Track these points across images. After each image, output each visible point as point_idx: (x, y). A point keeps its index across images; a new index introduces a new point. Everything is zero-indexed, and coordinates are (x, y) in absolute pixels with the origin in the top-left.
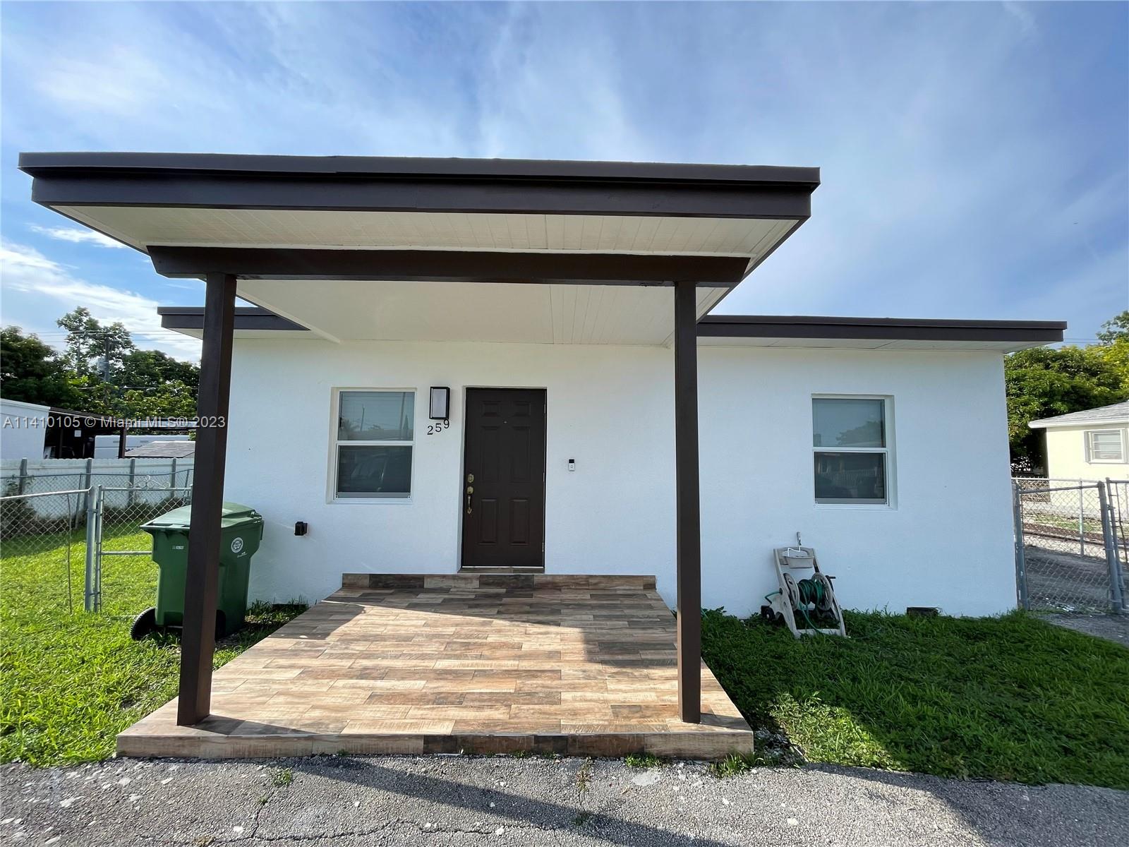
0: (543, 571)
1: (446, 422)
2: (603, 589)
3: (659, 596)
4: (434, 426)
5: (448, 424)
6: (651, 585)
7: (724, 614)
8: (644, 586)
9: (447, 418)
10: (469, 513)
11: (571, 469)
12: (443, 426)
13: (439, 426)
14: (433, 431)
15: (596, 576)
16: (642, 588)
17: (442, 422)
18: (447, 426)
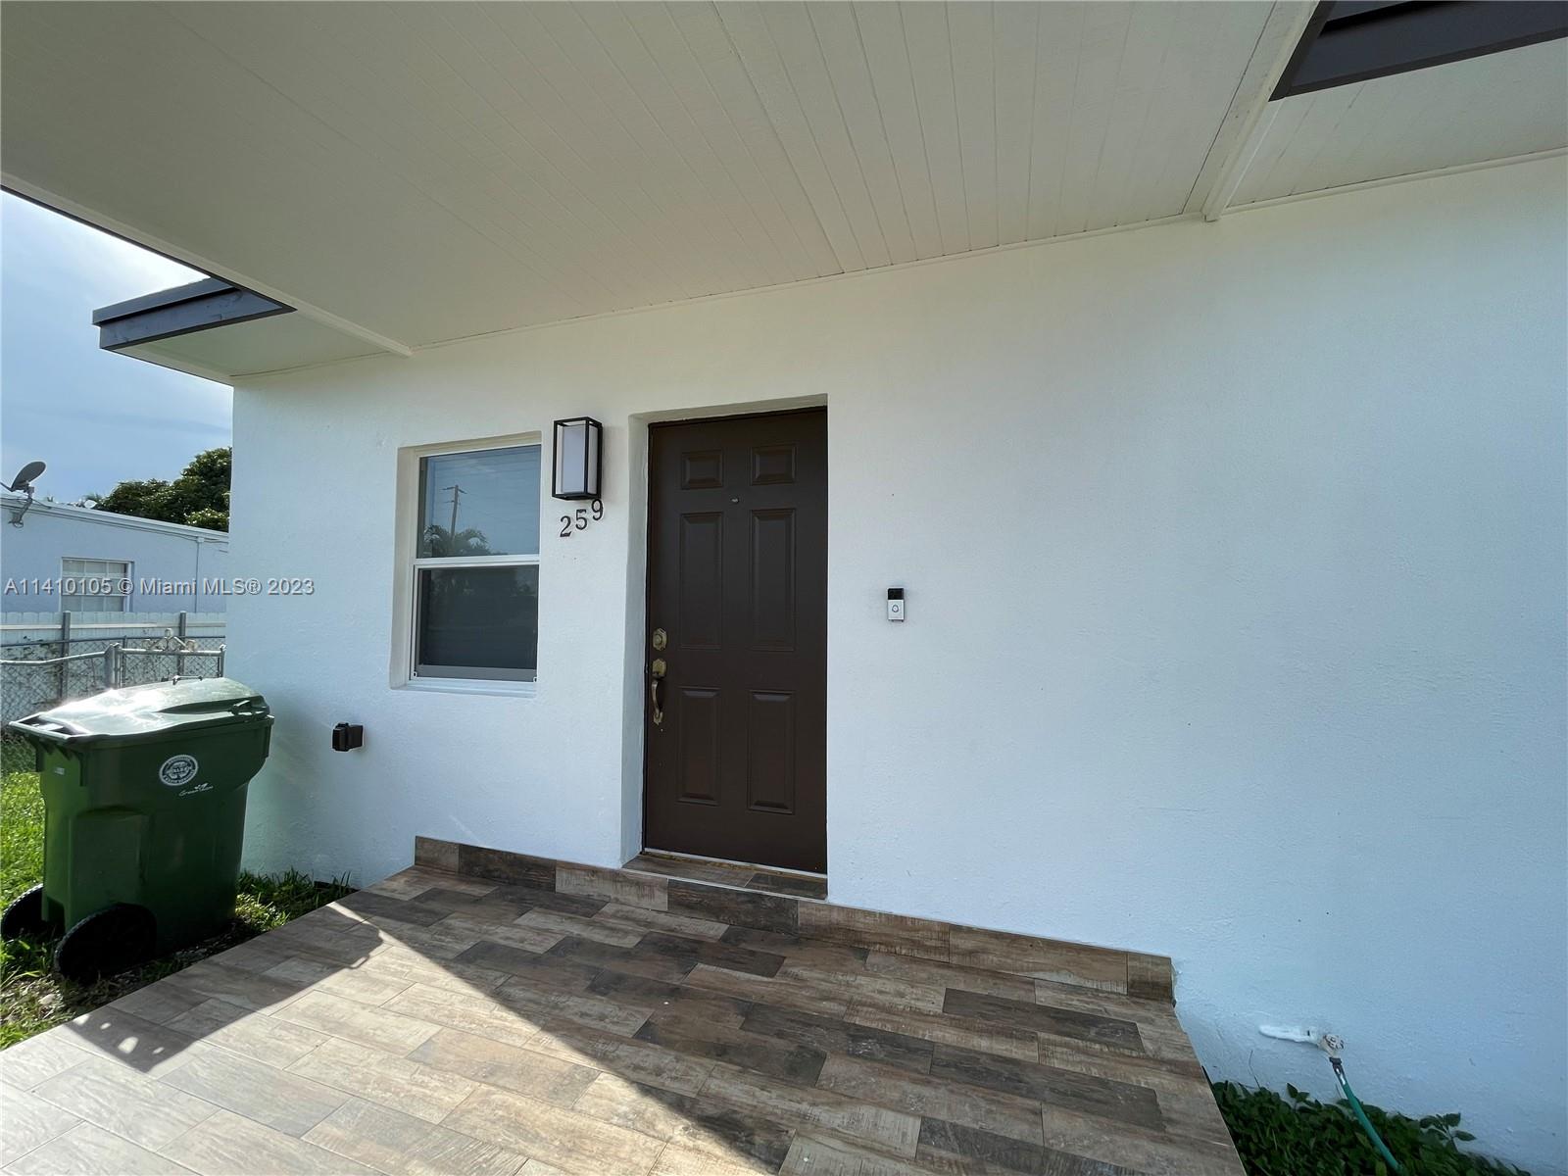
0: (821, 889)
1: (597, 505)
2: (995, 974)
3: (1187, 1048)
4: (573, 515)
5: (601, 510)
6: (1155, 985)
7: (1462, 1147)
8: (1131, 985)
9: (597, 496)
10: (657, 721)
11: (893, 615)
12: (589, 515)
13: (583, 515)
14: (572, 529)
15: (970, 931)
16: (1122, 989)
17: (587, 504)
18: (597, 515)
